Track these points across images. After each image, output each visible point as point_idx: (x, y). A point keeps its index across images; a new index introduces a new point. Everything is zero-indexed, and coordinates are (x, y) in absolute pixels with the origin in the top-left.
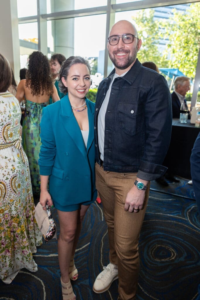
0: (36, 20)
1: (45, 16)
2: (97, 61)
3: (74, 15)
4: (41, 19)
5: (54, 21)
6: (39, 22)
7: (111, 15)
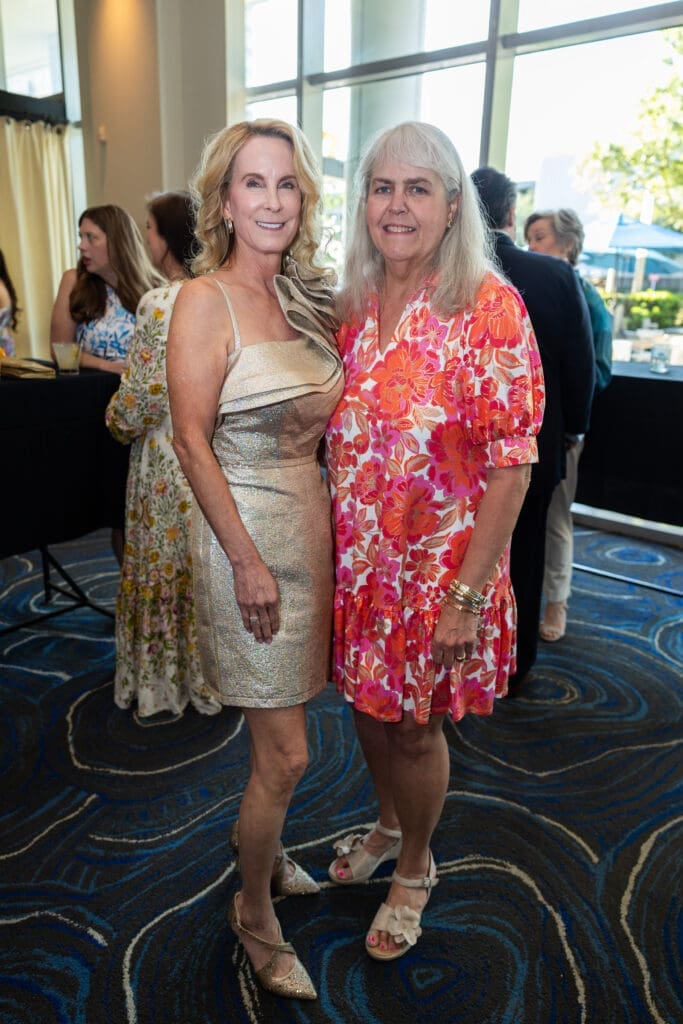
0: (294, 91)
1: (319, 79)
2: (533, 194)
3: (424, 67)
4: (307, 88)
5: (357, 87)
6: (300, 95)
7: (500, 65)
